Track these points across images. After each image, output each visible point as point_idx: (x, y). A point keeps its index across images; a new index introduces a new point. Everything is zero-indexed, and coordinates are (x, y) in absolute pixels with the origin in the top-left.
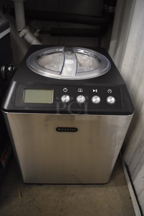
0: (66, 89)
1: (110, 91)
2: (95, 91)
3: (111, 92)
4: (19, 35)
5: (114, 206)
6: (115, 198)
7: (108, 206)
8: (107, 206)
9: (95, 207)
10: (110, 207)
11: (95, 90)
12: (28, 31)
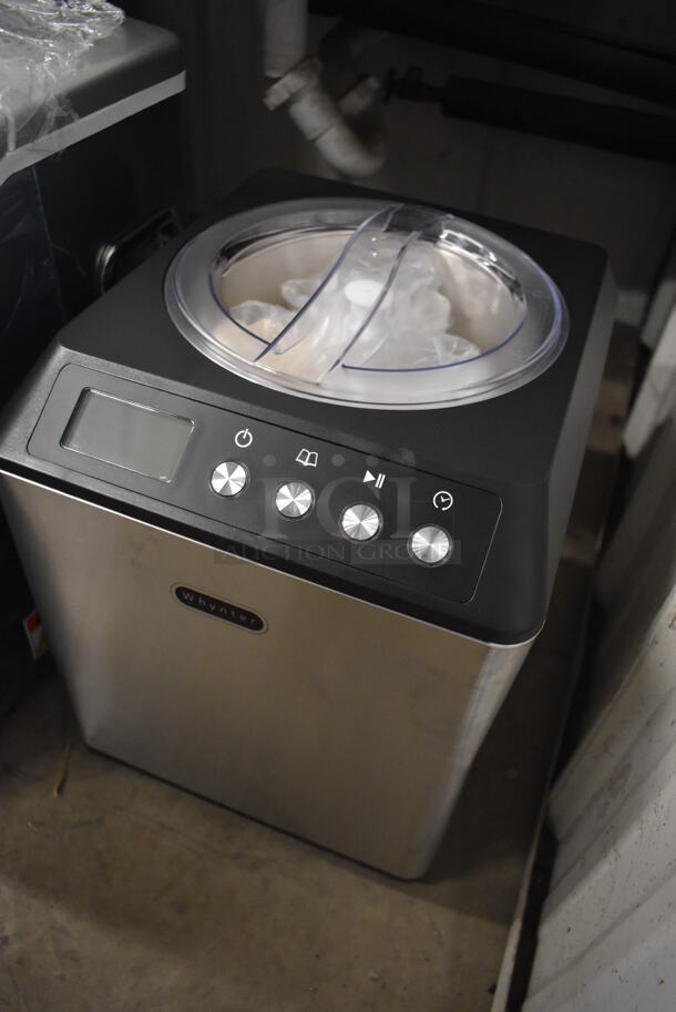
0: (248, 436)
1: (443, 500)
2: (374, 482)
3: (447, 503)
4: (265, 96)
5: (405, 989)
6: (427, 960)
7: (376, 976)
8: (372, 974)
9: (318, 956)
10: (384, 986)
11: (376, 477)
12: (315, 81)
